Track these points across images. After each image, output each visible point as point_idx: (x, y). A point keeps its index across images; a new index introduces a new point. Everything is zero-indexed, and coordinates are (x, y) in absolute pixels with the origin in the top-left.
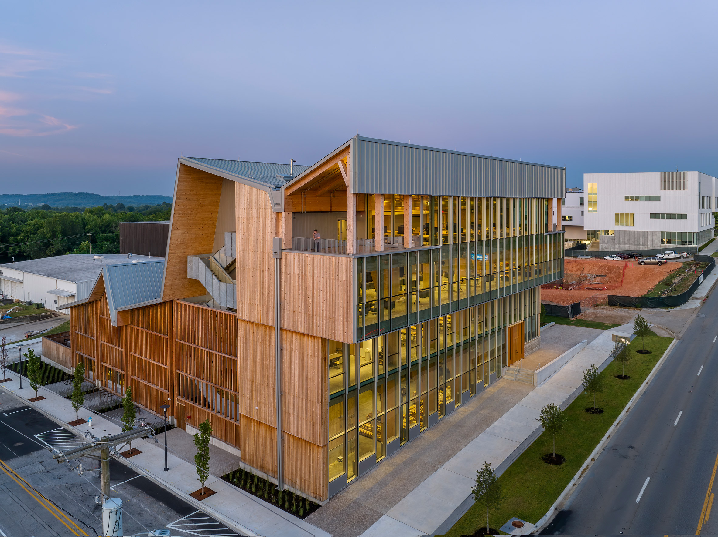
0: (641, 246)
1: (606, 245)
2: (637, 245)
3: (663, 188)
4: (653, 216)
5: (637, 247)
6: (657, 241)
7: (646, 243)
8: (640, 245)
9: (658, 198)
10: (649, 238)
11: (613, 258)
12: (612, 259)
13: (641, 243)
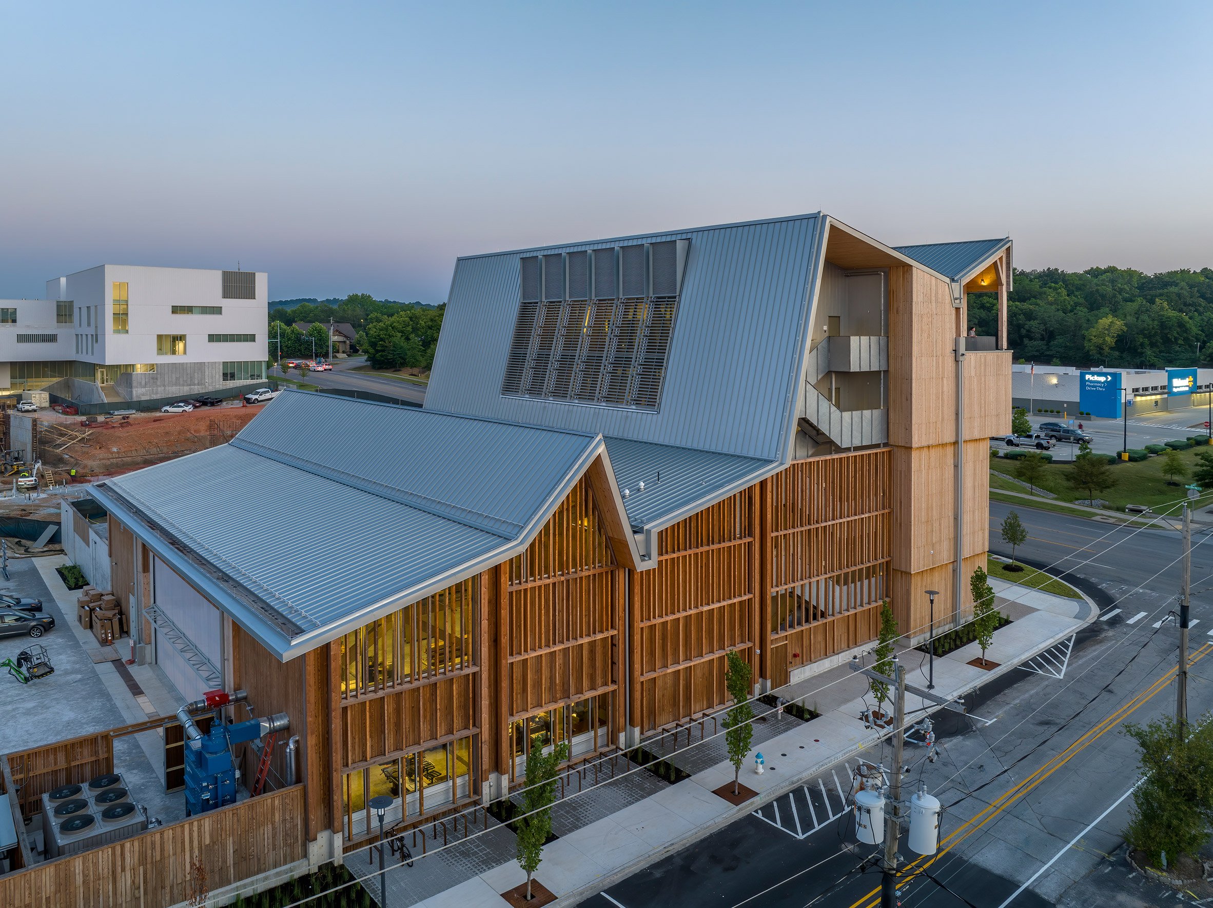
0: (196, 387)
1: (143, 390)
2: (190, 385)
3: (227, 294)
4: (213, 338)
5: (190, 389)
6: (217, 376)
7: (203, 382)
8: (194, 385)
9: (217, 310)
10: (207, 373)
11: (183, 409)
12: (181, 410)
13: (196, 382)
